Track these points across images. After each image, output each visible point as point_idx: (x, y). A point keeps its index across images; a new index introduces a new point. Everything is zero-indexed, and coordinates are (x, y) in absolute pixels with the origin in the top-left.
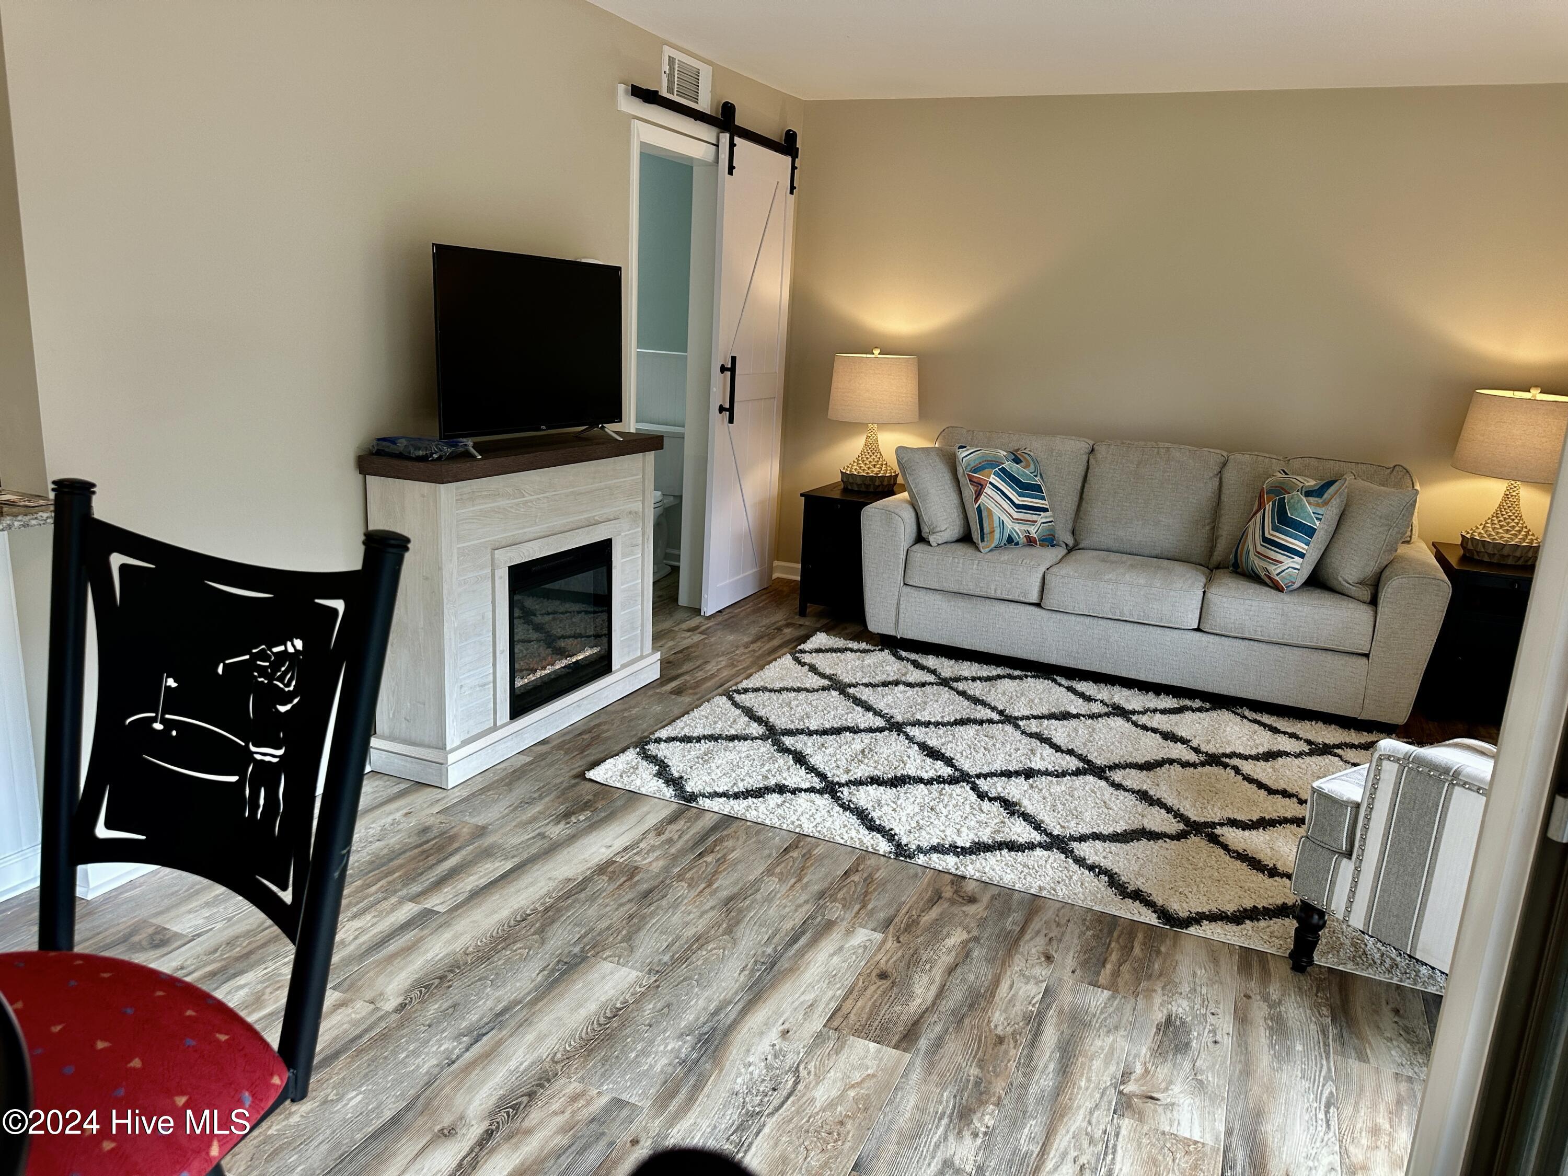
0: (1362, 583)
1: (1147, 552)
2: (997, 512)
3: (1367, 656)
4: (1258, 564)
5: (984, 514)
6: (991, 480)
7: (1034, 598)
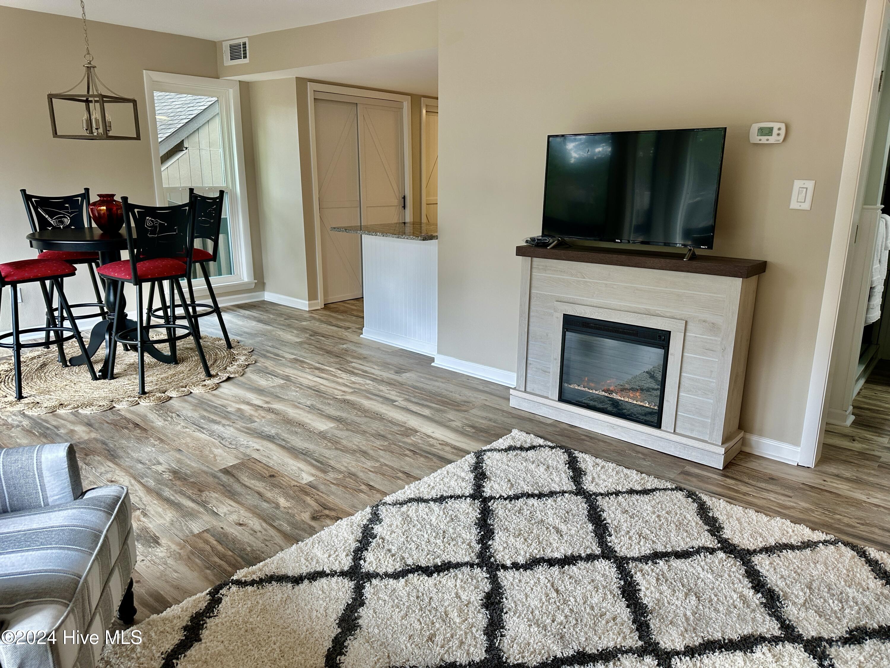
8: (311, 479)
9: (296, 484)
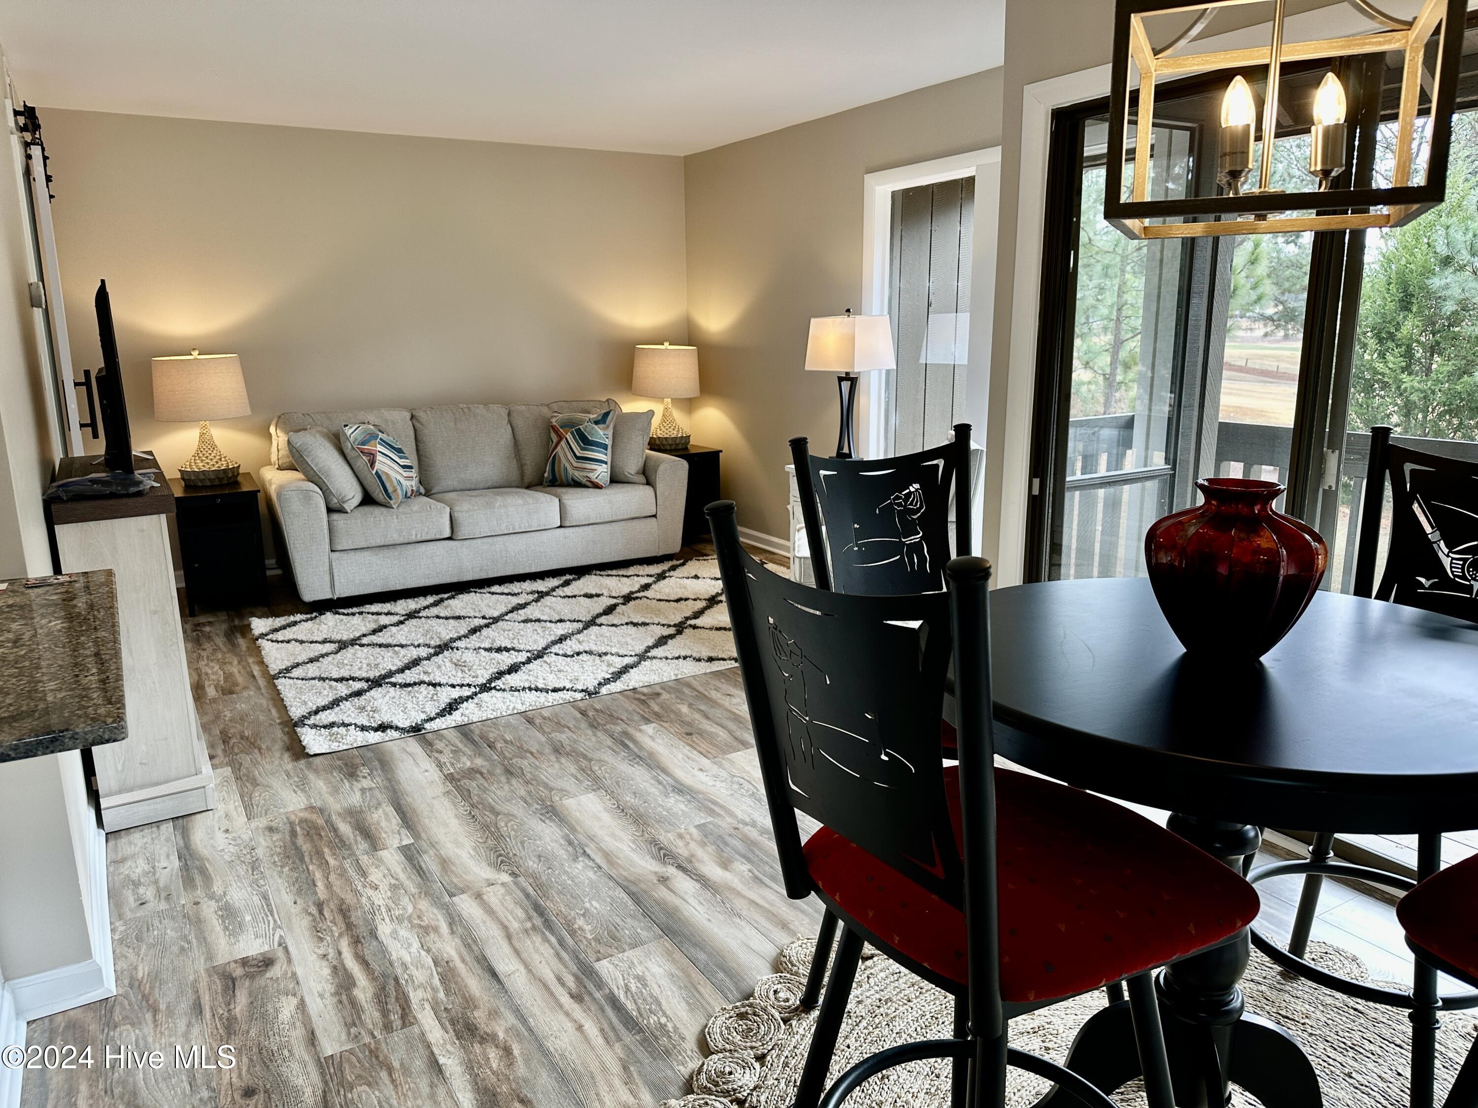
0: (638, 473)
1: (482, 486)
2: (391, 473)
3: (655, 516)
4: (578, 475)
5: (384, 478)
6: (378, 449)
7: (447, 534)
8: (644, 727)
9: (664, 724)
